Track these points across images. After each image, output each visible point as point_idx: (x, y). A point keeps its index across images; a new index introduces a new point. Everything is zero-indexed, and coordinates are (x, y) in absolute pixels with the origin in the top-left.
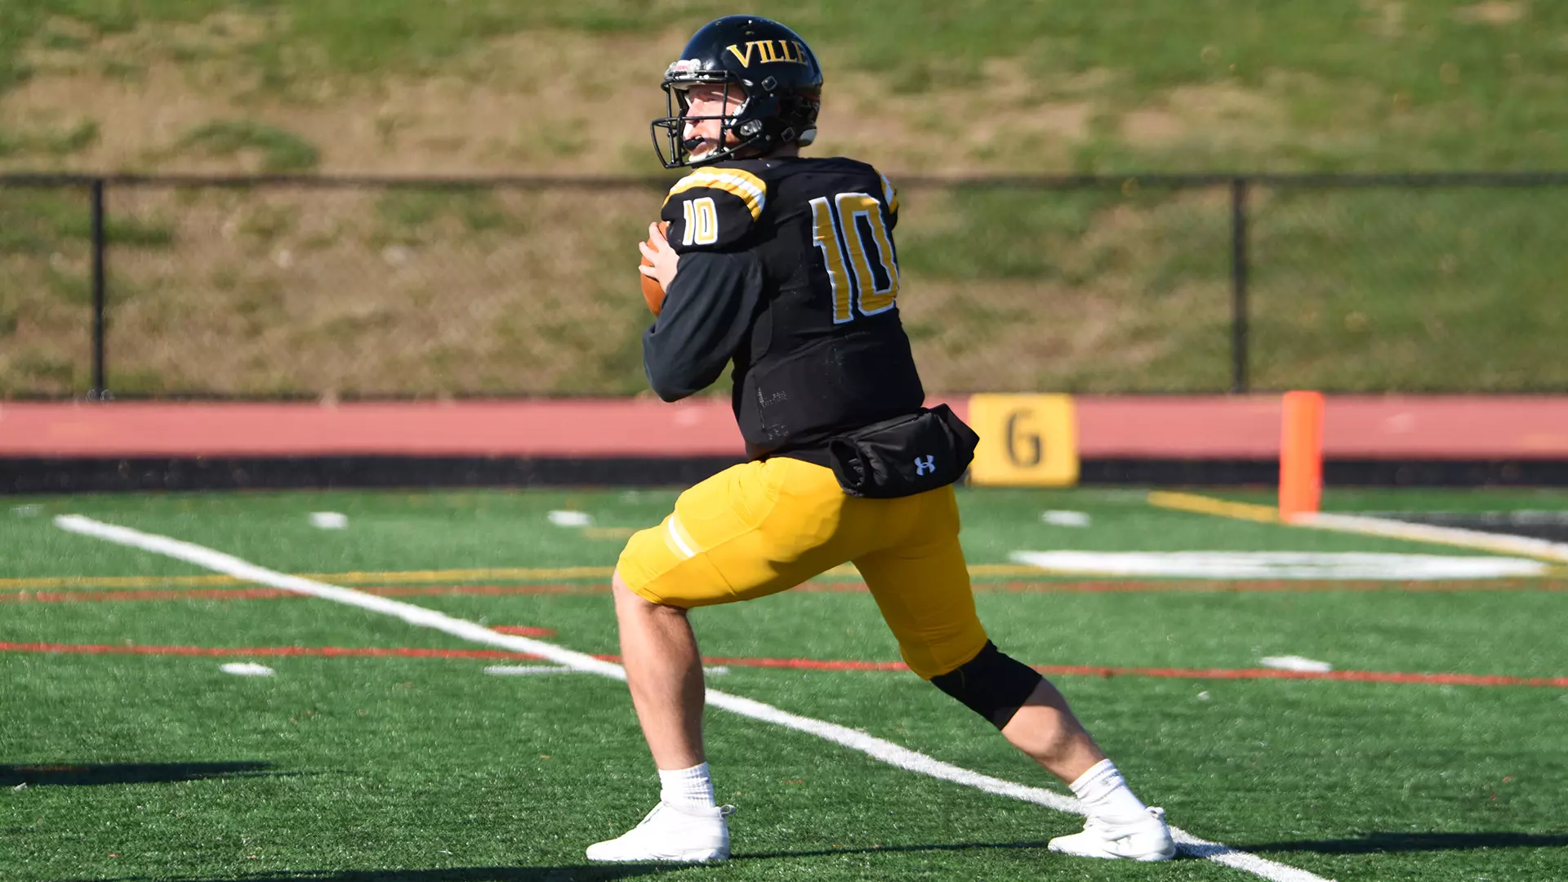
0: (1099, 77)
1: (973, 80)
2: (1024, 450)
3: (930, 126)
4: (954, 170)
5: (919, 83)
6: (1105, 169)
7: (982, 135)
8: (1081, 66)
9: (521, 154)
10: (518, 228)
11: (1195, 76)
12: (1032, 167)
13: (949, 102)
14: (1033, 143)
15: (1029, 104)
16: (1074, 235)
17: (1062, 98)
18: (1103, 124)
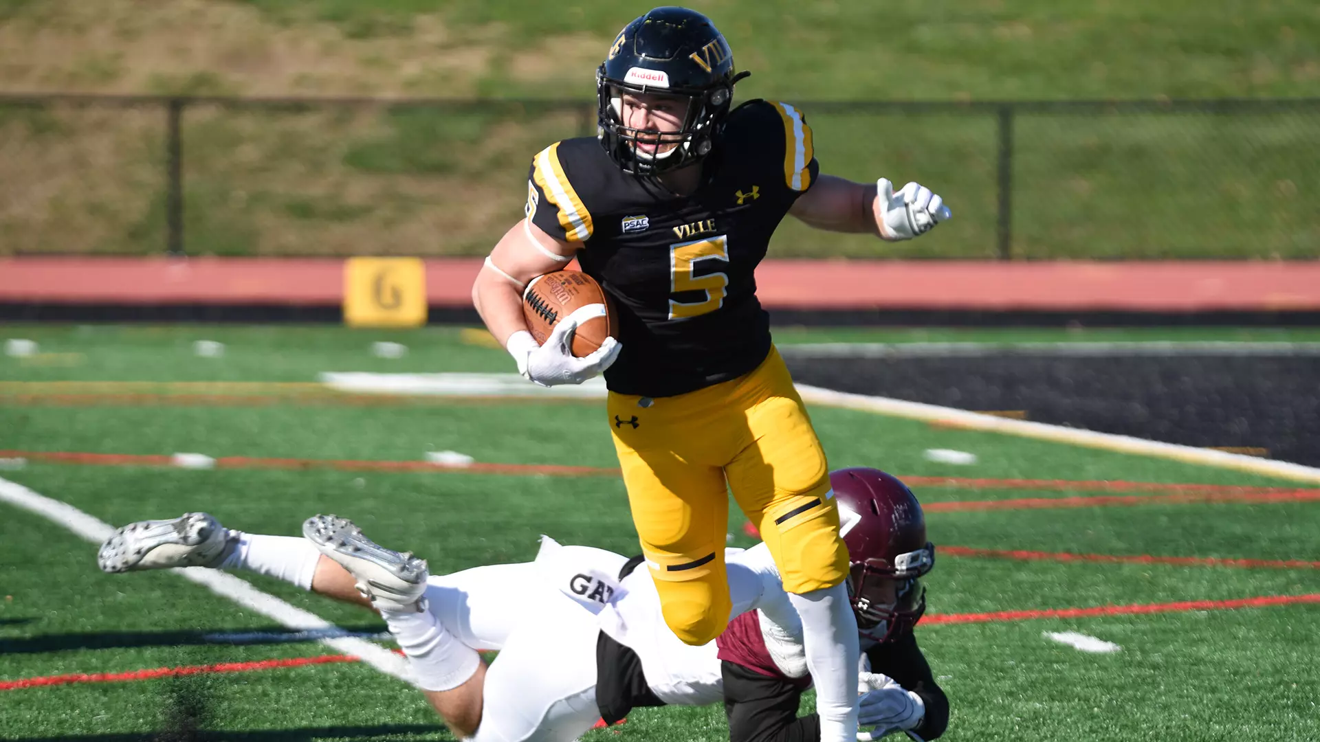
0: (496, 29)
1: (403, 30)
2: (387, 298)
3: (372, 62)
4: (390, 94)
5: (365, 32)
6: (499, 95)
7: (411, 69)
8: (484, 20)
9: (73, 77)
10: (68, 133)
11: (564, 29)
12: (446, 93)
13: (386, 46)
14: (446, 77)
15: (446, 47)
16: (474, 142)
17: (470, 43)
18: (498, 63)
